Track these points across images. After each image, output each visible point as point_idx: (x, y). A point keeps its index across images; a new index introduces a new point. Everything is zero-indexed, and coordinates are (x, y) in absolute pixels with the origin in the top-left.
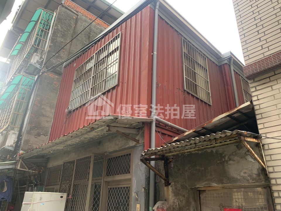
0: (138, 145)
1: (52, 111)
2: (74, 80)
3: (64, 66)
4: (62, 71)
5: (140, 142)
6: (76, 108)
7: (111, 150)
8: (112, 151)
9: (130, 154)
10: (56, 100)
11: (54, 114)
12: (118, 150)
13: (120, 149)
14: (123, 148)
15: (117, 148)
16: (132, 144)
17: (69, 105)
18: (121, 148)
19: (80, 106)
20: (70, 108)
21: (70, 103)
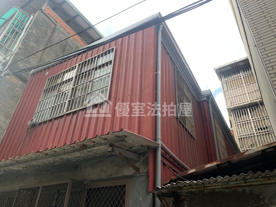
0: (138, 175)
1: (7, 122)
2: (44, 89)
3: (31, 73)
4: (28, 78)
5: (141, 171)
6: (44, 121)
7: (95, 177)
8: (96, 179)
9: (125, 186)
10: (15, 109)
11: (8, 125)
12: (105, 178)
13: (109, 177)
14: (113, 176)
15: (104, 176)
16: (128, 173)
17: (34, 117)
18: (111, 177)
19: (50, 119)
20: (34, 120)
21: (34, 115)
